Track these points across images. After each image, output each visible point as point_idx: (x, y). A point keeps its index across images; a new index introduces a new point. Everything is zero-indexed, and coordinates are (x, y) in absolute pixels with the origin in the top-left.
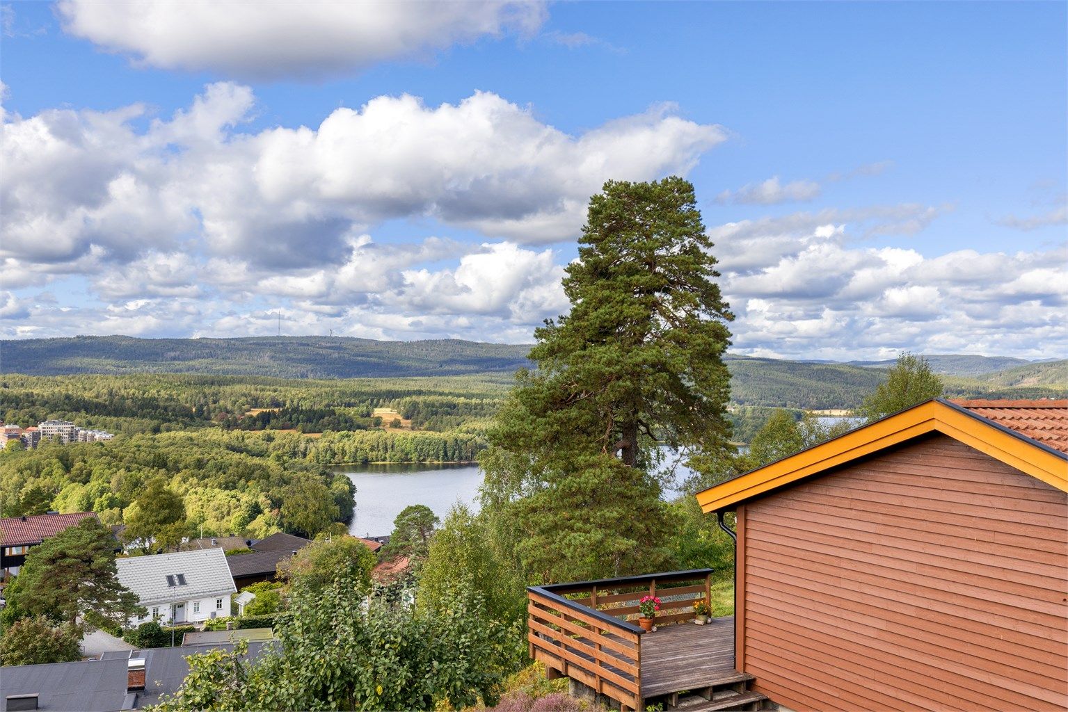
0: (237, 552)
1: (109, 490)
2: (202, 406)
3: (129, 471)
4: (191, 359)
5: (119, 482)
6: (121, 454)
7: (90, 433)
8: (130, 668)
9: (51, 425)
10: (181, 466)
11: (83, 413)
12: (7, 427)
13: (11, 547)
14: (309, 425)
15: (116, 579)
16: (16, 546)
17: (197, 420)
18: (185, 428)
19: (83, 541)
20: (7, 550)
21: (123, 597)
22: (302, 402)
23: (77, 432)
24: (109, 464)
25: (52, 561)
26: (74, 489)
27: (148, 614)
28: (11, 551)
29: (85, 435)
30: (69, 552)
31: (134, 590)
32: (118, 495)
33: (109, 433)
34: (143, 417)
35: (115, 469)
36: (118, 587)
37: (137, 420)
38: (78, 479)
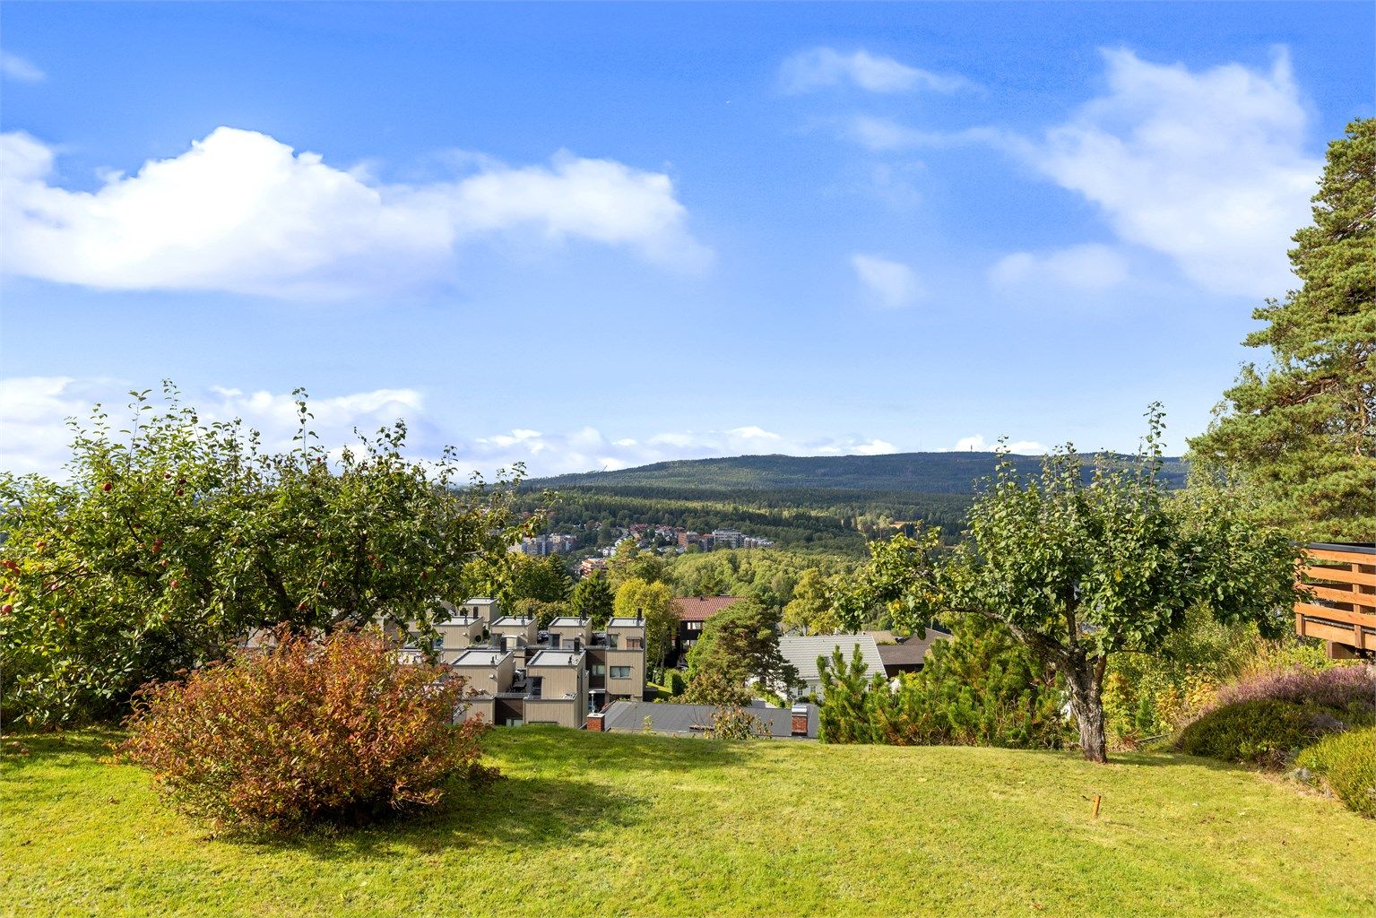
0: (885, 644)
1: (771, 590)
2: (849, 518)
3: (787, 573)
4: (839, 475)
5: (778, 582)
6: (780, 558)
7: (753, 540)
8: (793, 713)
9: (722, 532)
10: (832, 571)
11: (748, 522)
12: (688, 533)
13: (691, 622)
14: (952, 538)
15: (778, 651)
16: (695, 621)
17: (846, 531)
18: (835, 538)
19: (750, 613)
20: (689, 624)
21: (784, 668)
22: (944, 516)
23: (743, 539)
24: (770, 567)
25: (725, 628)
26: (741, 587)
27: (806, 686)
28: (691, 626)
29: (750, 542)
30: (738, 622)
31: (794, 663)
32: (777, 594)
33: (769, 540)
34: (798, 527)
35: (774, 571)
36: (780, 658)
37: (792, 530)
38: (745, 579)
